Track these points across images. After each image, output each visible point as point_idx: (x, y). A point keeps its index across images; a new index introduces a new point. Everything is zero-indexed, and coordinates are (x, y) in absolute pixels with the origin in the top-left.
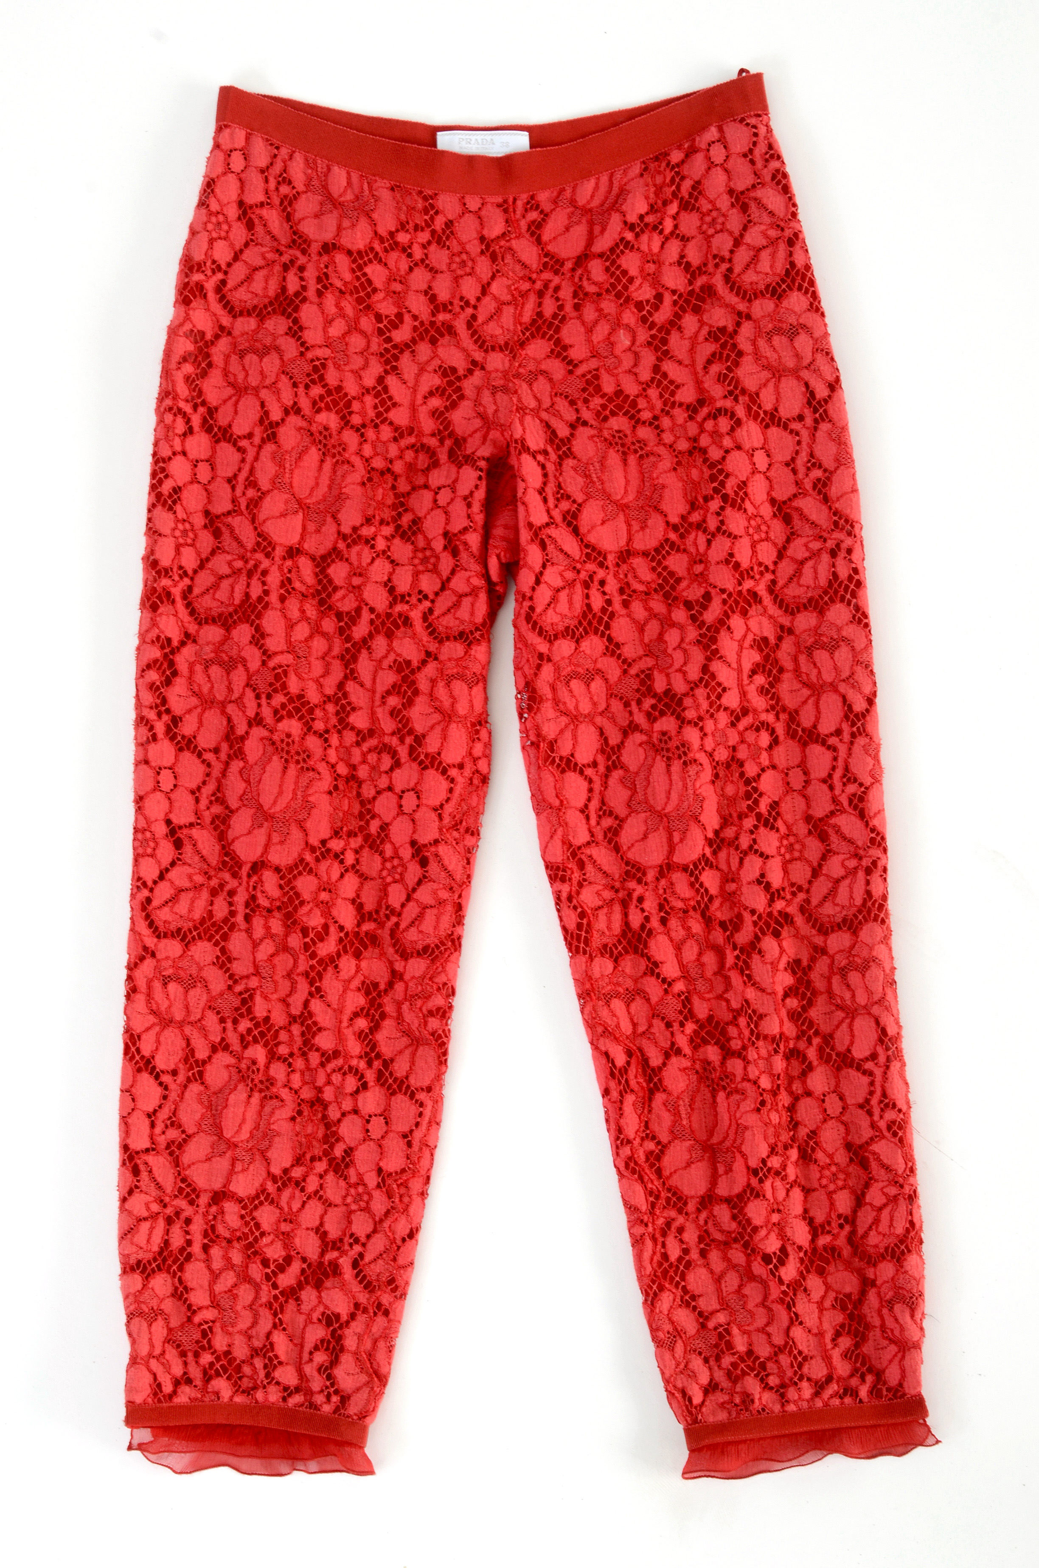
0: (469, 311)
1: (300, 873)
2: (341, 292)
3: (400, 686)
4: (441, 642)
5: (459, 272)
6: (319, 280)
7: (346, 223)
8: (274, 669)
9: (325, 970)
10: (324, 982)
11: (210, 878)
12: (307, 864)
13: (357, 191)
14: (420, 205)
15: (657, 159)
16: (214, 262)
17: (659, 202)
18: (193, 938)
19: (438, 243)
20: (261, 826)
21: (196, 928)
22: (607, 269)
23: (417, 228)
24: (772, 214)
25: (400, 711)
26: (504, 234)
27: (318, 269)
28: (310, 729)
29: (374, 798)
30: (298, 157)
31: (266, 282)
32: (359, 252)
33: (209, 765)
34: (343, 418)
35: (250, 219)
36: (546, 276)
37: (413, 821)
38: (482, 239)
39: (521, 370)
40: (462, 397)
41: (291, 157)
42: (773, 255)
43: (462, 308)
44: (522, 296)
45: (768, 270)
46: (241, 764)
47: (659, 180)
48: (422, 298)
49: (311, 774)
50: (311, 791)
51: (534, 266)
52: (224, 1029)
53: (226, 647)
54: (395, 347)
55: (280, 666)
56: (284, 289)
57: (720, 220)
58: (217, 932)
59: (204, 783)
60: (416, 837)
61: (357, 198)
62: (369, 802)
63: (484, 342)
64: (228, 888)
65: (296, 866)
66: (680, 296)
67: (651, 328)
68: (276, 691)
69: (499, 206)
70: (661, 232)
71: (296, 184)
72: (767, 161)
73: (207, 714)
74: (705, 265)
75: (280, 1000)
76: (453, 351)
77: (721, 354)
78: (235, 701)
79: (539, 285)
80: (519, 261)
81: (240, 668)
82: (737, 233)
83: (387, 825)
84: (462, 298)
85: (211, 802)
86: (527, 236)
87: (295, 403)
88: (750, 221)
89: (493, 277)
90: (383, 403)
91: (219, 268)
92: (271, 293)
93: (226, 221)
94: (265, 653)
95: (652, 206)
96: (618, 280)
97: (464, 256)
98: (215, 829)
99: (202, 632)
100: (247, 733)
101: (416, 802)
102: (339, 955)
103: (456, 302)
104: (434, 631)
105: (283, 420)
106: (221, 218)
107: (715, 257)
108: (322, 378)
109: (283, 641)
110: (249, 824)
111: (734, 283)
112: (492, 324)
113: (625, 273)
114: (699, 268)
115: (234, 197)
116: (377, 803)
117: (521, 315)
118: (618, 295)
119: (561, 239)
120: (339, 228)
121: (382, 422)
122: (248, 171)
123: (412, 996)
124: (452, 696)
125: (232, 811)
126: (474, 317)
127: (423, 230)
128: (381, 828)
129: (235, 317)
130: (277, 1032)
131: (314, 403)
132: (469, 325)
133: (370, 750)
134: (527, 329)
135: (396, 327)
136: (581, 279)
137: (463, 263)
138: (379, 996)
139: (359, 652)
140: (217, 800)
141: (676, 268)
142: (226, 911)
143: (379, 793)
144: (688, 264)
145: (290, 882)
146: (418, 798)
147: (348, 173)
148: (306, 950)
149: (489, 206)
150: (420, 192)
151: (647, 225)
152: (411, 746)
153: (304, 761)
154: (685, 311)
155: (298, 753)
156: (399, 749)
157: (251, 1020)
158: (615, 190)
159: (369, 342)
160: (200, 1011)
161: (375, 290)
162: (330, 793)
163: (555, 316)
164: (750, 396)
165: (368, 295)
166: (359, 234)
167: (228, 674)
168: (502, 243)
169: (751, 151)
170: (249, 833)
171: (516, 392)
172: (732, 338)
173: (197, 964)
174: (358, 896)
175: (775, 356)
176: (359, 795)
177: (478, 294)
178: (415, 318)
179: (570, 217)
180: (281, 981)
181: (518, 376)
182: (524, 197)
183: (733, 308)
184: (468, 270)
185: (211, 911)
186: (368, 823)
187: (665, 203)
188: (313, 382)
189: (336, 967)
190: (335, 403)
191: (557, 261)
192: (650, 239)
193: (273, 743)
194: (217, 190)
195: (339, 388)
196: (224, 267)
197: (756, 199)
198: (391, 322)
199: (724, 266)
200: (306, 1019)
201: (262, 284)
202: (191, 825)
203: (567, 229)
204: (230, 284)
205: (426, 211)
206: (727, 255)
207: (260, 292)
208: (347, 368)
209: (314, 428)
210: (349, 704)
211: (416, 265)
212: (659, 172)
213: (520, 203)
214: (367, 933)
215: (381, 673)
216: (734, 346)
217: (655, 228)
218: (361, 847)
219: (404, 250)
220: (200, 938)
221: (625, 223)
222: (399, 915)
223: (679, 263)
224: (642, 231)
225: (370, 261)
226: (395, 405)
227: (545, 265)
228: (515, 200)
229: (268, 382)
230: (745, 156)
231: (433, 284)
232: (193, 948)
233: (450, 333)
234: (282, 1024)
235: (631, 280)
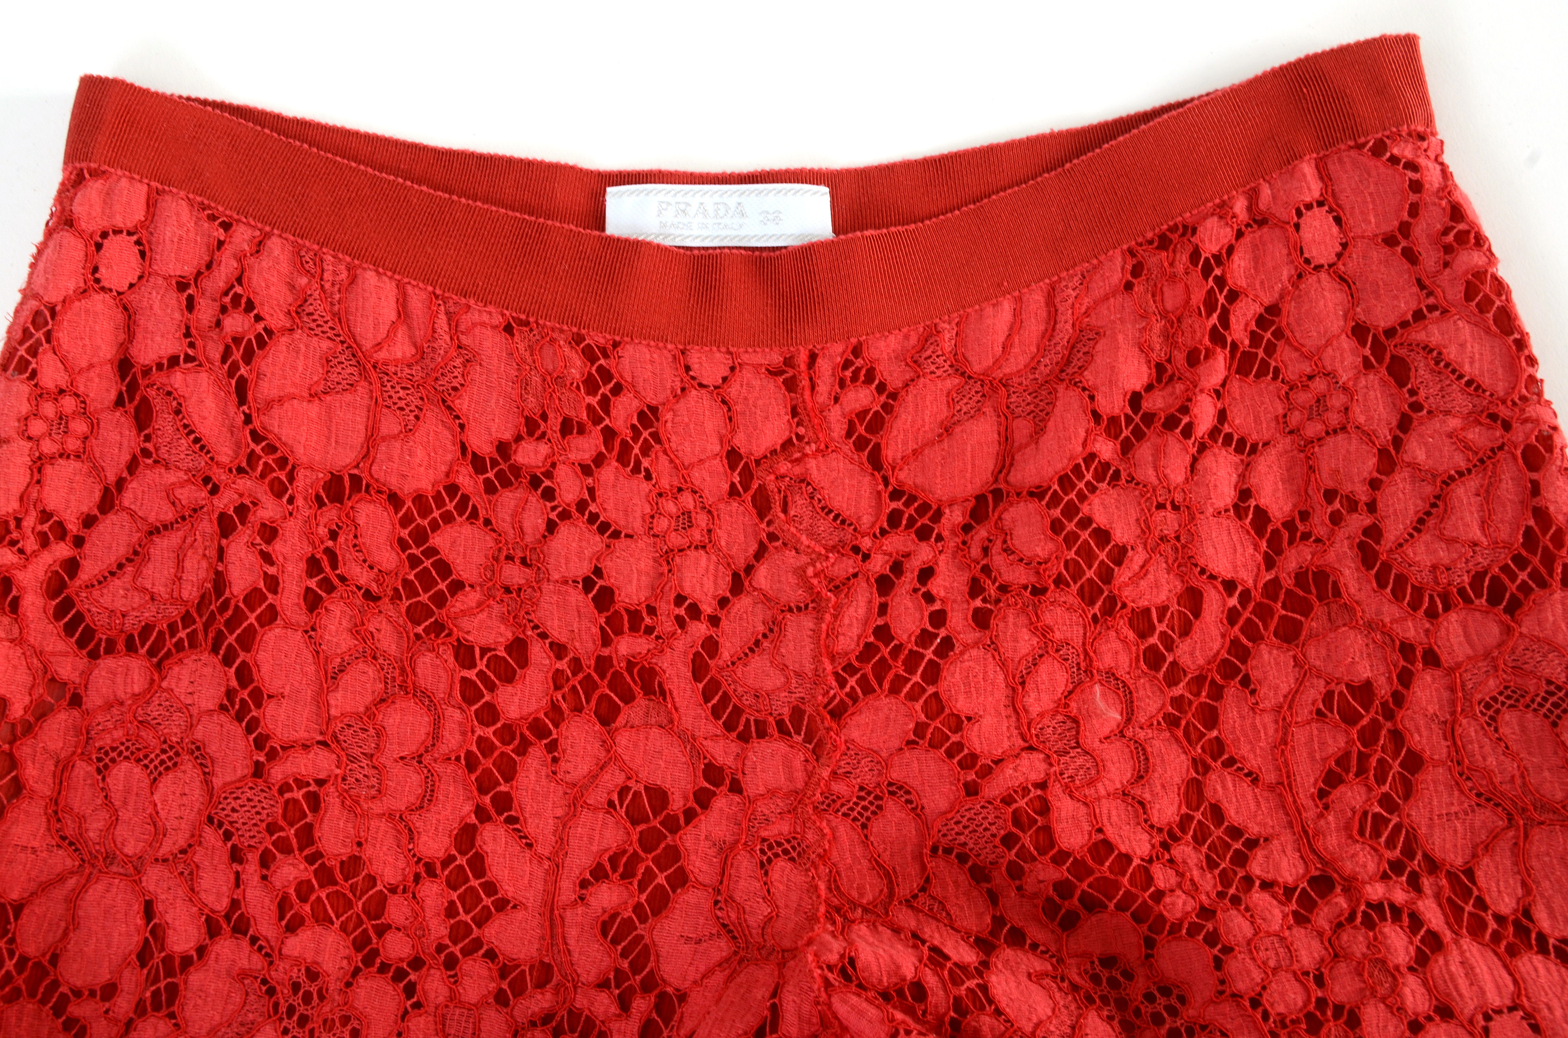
0: (700, 629)
2: (369, 595)
5: (676, 540)
6: (313, 566)
7: (389, 425)
13: (419, 334)
14: (577, 368)
15: (1164, 242)
16: (45, 515)
17: (1180, 357)
19: (623, 458)
22: (1056, 527)
23: (567, 427)
24: (1473, 386)
26: (787, 444)
27: (309, 535)
30: (276, 246)
31: (180, 563)
32: (419, 499)
34: (360, 944)
35: (145, 400)
36: (897, 542)
38: (733, 456)
39: (839, 787)
40: (680, 879)
41: (259, 247)
42: (1487, 494)
43: (680, 622)
44: (836, 590)
45: (1476, 533)
47: (1172, 298)
48: (576, 597)
51: (866, 520)
54: (507, 733)
56: (220, 582)
57: (1337, 401)
61: (421, 353)
63: (738, 711)
66: (1245, 597)
67: (1172, 679)
69: (774, 372)
70: (1188, 432)
71: (265, 311)
72: (1448, 249)
74: (1304, 516)
76: (657, 739)
77: (1363, 758)
79: (879, 564)
80: (827, 510)
82: (1384, 435)
84: (680, 600)
86: (848, 447)
87: (235, 904)
88: (1417, 407)
89: (760, 553)
90: (470, 899)
91: (60, 530)
92: (190, 592)
93: (84, 411)
95: (1160, 368)
96: (1088, 555)
97: (687, 500)
103: (666, 607)
105: (201, 951)
106: (69, 404)
107: (1330, 495)
108: (307, 836)
111: (1386, 567)
112: (758, 663)
113: (1103, 536)
114: (1289, 525)
115: (107, 351)
117: (832, 633)
118: (1089, 595)
119: (933, 455)
120: (372, 439)
121: (467, 952)
122: (144, 289)
126: (711, 646)
127: (582, 431)
129: (94, 655)
131: (283, 905)
132: (698, 669)
134: (850, 669)
135: (509, 678)
136: (986, 551)
137: (686, 519)
141: (1230, 523)
144: (1261, 514)
147: (401, 287)
149: (747, 374)
150: (578, 339)
151: (1149, 419)
154: (1256, 637)
158: (1065, 330)
159: (437, 724)
161: (457, 586)
163: (925, 638)
164: (1451, 876)
165: (440, 600)
166: (420, 452)
168: (784, 467)
169: (1405, 229)
171: (824, 857)
172: (1389, 715)
175: (1511, 767)
177: (723, 589)
178: (559, 650)
179: (951, 402)
181: (831, 803)
182: (837, 351)
183: (1387, 633)
184: (697, 535)
187: (1193, 359)
188: (284, 847)
190: (343, 903)
191: (924, 508)
192: (1159, 453)
194: (63, 336)
195: (352, 866)
196: (73, 527)
197: (1427, 349)
198: (495, 662)
199: (1357, 522)
201: (169, 570)
203: (947, 429)
204: (89, 570)
205: (591, 386)
206: (1362, 494)
207: (161, 590)
208: (377, 807)
209: (280, 973)
211: (565, 515)
212: (1173, 278)
213: (824, 366)
216: (1398, 737)
217: (1171, 423)
219: (535, 482)
221: (1096, 416)
223: (1239, 510)
224: (1139, 434)
225: (448, 518)
226: (502, 905)
227: (894, 519)
228: (813, 357)
229: (167, 847)
230: (1390, 241)
231: (608, 565)
233: (648, 691)
235: (1120, 555)
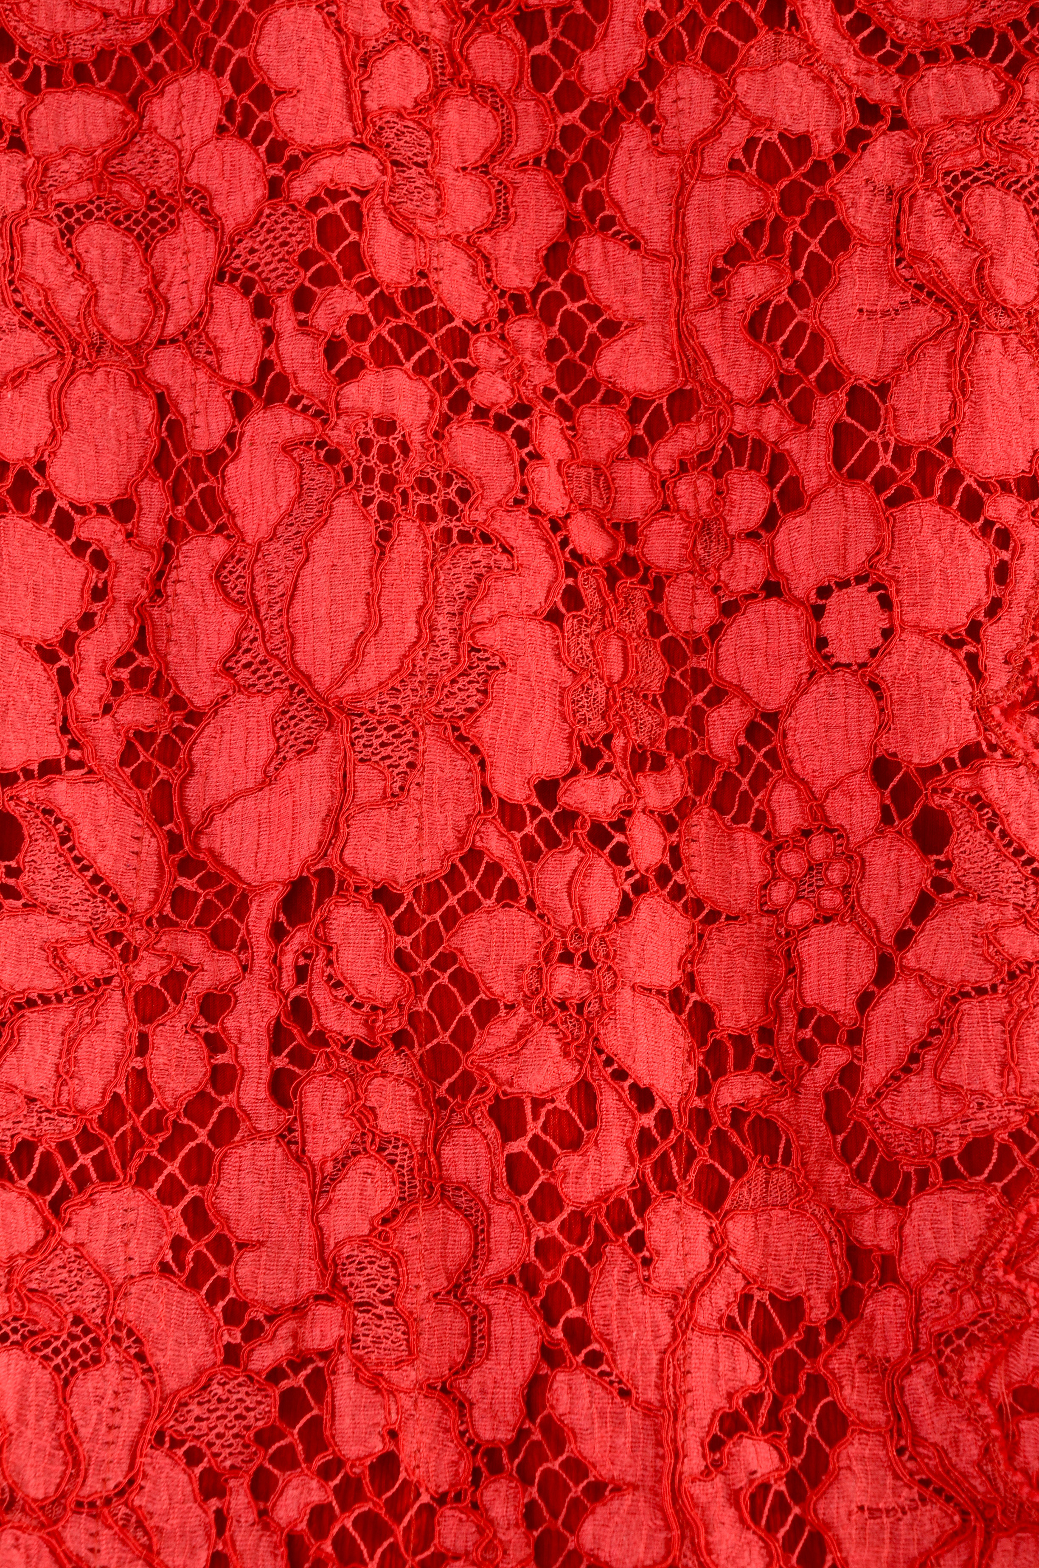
1: (470, 904)
3: (778, 226)
4: (909, 69)
8: (314, 203)
9: (594, 1255)
10: (597, 1301)
11: (129, 955)
12: (495, 869)
18: (81, 1177)
20: (310, 747)
21: (88, 1140)
25: (783, 314)
28: (460, 402)
29: (715, 631)
33: (100, 560)
37: (874, 687)
46: (218, 547)
49: (479, 552)
50: (484, 613)
52: (221, 1519)
53: (131, 162)
55: (335, 195)
58: (169, 1150)
59: (87, 621)
60: (891, 743)
62: (698, 647)
64: (200, 984)
65: (454, 879)
68: (325, 278)
73: (80, 387)
75: (428, 1388)
78: (182, 339)
81: (190, 222)
83: (773, 718)
85: (117, 688)
94: (275, 153)
98: (139, 780)
99: (40, 114)
100: (231, 439)
101: (878, 620)
102: (643, 1200)
104: (878, 37)
109: (338, 109)
110: (261, 750)
116: (728, 645)
123: (942, 1339)
124: (971, 242)
125: (196, 717)
128: (753, 732)
130: (428, 1513)
133: (683, 467)
138: (810, 1346)
139: (612, 132)
140: (138, 678)
142: (199, 1072)
143: (729, 610)
145: (433, 937)
146: (886, 603)
148: (517, 1185)
152: (839, 430)
153: (450, 508)
155: (426, 486)
156: (793, 446)
157: (325, 1473)
160: (121, 1452)
162: (554, 617)
167: (147, 250)
170: (267, 781)
173: (103, 1275)
174: (691, 981)
176: (656, 623)
180: (428, 1312)
185: (141, 1075)
186: (698, 719)
189: (639, 1242)
193: (333, 457)
200: (536, 1455)
202: (49, 768)
210: (593, 311)
214: (737, 1115)
215: (700, 192)
218: (684, 807)
220: (107, 1175)
222: (855, 1037)
232: (82, 1217)
234: (444, 1481)
